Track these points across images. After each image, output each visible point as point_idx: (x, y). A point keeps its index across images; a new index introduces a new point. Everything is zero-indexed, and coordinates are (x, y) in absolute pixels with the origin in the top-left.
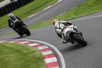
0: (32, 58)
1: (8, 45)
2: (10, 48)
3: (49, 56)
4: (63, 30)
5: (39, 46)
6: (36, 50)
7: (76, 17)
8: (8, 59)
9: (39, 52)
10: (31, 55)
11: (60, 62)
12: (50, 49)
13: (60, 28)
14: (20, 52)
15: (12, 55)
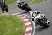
0: (18, 22)
1: (6, 16)
2: (7, 17)
3: (27, 22)
4: (34, 17)
5: (22, 16)
6: (20, 18)
7: (41, 1)
8: (6, 23)
9: (22, 20)
10: (18, 21)
11: (33, 25)
12: (27, 18)
13: (33, 16)
14: (12, 20)
15: (9, 21)
